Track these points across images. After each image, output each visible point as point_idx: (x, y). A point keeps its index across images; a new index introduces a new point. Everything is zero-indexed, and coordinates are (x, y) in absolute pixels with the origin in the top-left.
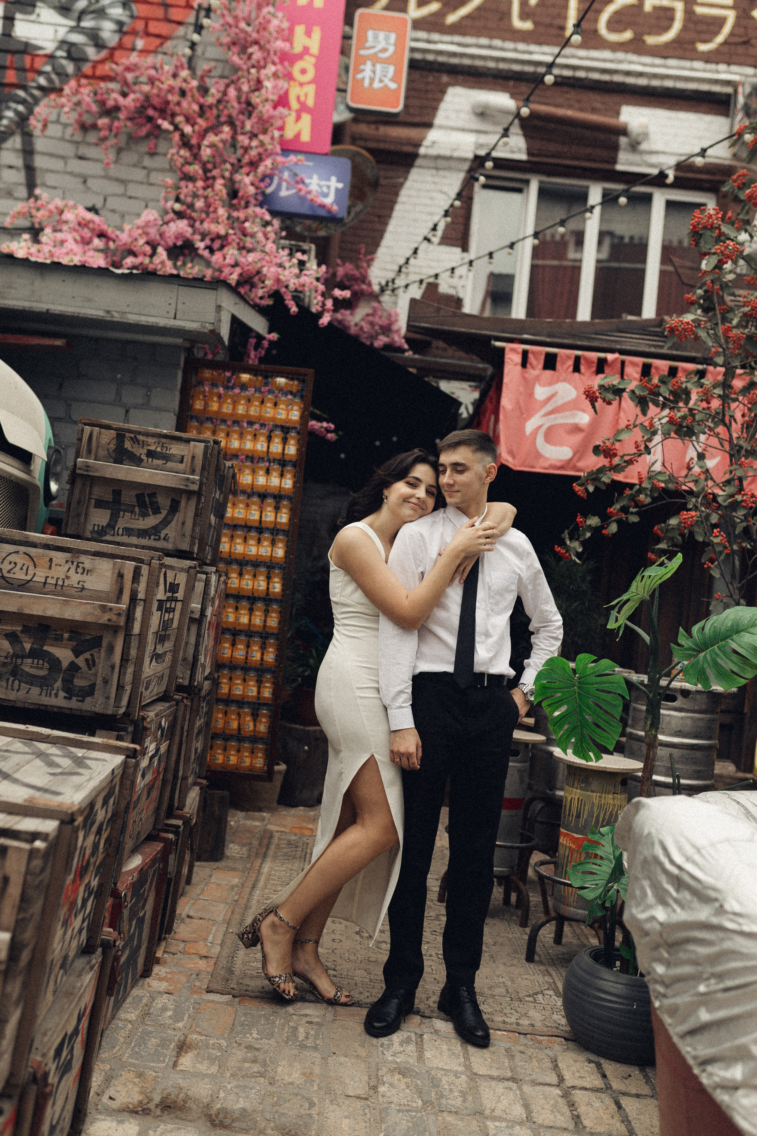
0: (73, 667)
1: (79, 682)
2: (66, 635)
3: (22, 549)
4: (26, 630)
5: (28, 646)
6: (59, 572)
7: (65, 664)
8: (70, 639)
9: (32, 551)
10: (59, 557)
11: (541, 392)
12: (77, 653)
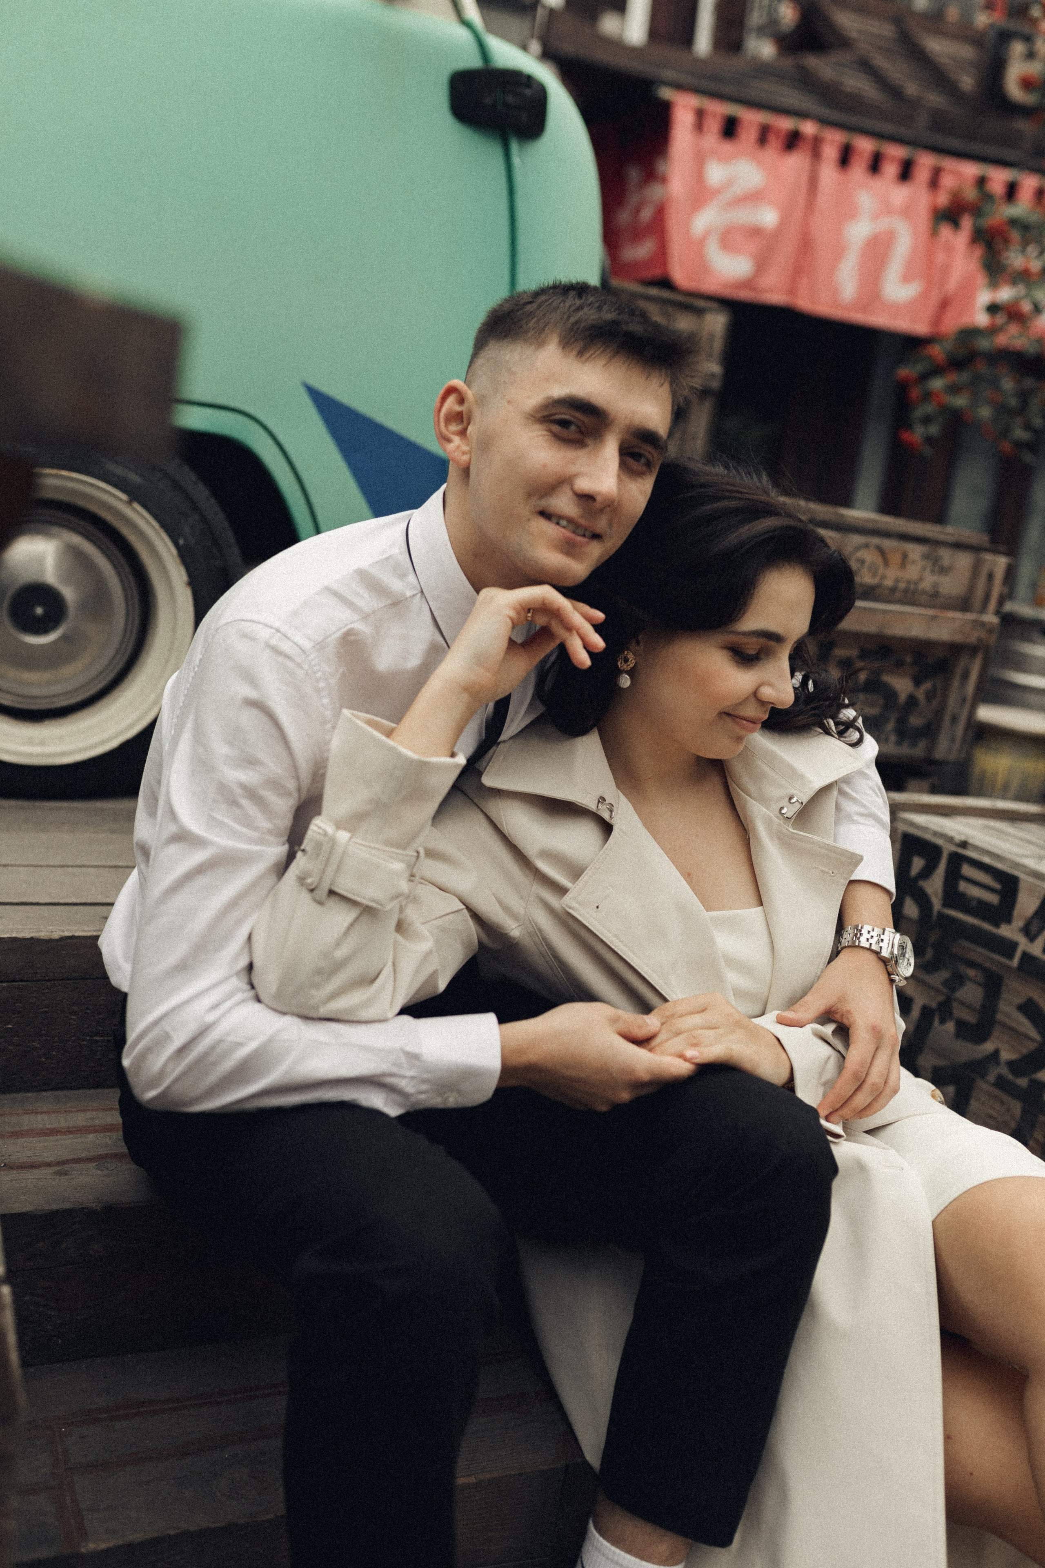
0: (912, 701)
1: (916, 721)
2: (909, 659)
3: (875, 541)
4: (864, 654)
5: (862, 677)
6: (912, 572)
7: (902, 698)
8: (914, 663)
9: (887, 543)
10: (915, 551)
11: (715, 173)
12: (917, 682)
